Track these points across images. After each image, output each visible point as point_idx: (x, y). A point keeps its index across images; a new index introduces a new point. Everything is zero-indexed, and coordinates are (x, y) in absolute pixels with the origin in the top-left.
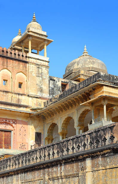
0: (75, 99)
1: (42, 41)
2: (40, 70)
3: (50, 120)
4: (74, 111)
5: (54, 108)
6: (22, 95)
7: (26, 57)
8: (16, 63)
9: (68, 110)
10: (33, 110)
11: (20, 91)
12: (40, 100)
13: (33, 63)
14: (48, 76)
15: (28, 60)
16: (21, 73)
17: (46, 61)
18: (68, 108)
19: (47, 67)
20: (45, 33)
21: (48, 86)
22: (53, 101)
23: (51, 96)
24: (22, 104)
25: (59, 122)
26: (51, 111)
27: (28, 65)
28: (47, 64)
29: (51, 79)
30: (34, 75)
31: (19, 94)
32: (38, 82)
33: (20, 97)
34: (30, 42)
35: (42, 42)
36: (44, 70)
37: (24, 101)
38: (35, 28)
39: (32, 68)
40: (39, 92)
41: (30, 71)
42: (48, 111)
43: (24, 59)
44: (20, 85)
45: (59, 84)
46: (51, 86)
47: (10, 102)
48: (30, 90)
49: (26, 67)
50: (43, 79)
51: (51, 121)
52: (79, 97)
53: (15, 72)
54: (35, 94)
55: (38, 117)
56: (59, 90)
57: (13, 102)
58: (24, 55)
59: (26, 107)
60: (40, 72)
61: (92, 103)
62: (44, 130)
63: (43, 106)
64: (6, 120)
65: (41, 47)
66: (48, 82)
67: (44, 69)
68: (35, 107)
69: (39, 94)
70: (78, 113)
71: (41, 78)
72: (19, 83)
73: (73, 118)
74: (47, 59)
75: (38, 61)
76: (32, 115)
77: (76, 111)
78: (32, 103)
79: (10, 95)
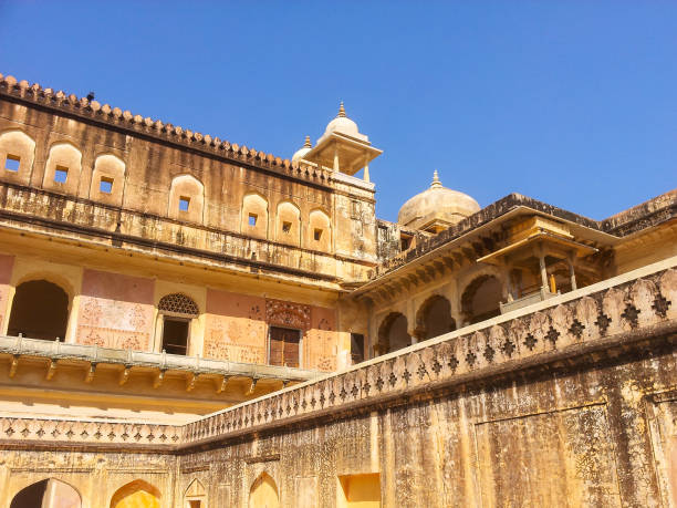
0: (455, 254)
1: (359, 151)
2: (357, 207)
3: (383, 308)
4: (447, 282)
5: (397, 280)
6: (321, 254)
7: (330, 179)
8: (308, 191)
9: (432, 283)
10: (345, 285)
11: (318, 247)
12: (359, 267)
13: (343, 193)
14: (374, 219)
15: (332, 186)
16: (320, 212)
17: (367, 190)
18: (433, 275)
19: (372, 202)
20: (365, 138)
21: (374, 238)
22: (392, 265)
23: (381, 259)
24: (322, 272)
25: (410, 309)
26: (387, 287)
27: (333, 196)
28: (370, 195)
29: (381, 226)
30: (346, 215)
31: (316, 253)
32: (353, 230)
33: (318, 258)
34: (336, 159)
35: (359, 155)
36: (366, 208)
37: (327, 266)
38: (344, 126)
39: (341, 202)
40: (357, 251)
41: (338, 206)
42: (382, 287)
43: (326, 184)
44: (317, 235)
45: (396, 236)
46: (381, 239)
47: (296, 267)
48: (337, 246)
49: (329, 200)
50: (364, 225)
51: (386, 309)
52: (465, 250)
53: (308, 208)
54: (348, 253)
55: (357, 302)
56: (396, 248)
57: (302, 269)
58: (326, 177)
59: (331, 279)
60: (358, 210)
61: (507, 257)
62: (368, 328)
63: (365, 278)
64: (289, 306)
65: (354, 167)
66: (373, 232)
67: (365, 204)
68: (351, 280)
69: (357, 255)
70: (458, 285)
71: (359, 223)
72: (316, 230)
73: (448, 297)
74: (371, 186)
75: (353, 189)
76: (343, 297)
77: (454, 281)
78: (343, 272)
79: (297, 254)
